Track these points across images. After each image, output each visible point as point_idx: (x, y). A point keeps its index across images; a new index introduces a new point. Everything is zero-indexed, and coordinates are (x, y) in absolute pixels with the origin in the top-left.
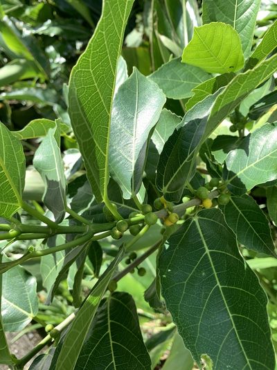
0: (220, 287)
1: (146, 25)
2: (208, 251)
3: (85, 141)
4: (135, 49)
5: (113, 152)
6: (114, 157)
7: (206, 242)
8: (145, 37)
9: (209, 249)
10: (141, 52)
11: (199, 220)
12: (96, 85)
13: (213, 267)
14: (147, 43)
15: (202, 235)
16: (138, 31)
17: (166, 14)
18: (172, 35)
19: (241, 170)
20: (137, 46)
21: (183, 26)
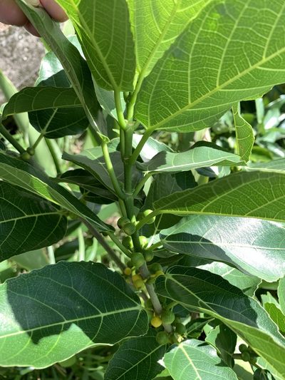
0: (63, 323)
2: (102, 315)
3: (213, 189)
5: (212, 220)
6: (206, 221)
7: (112, 315)
9: (105, 317)
11: (137, 311)
12: (275, 200)
13: (85, 318)
15: (120, 311)
19: (193, 362)
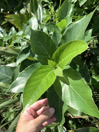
1: (27, 8)
4: (23, 15)
8: (27, 11)
10: (25, 16)
14: (27, 13)
16: (24, 9)
17: (34, 7)
18: (35, 13)
20: (24, 14)
21: (38, 11)
